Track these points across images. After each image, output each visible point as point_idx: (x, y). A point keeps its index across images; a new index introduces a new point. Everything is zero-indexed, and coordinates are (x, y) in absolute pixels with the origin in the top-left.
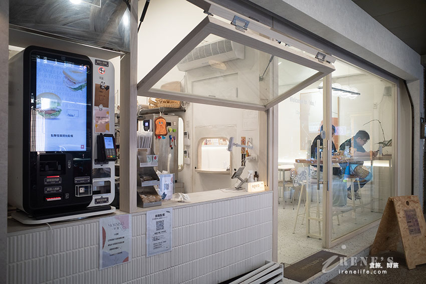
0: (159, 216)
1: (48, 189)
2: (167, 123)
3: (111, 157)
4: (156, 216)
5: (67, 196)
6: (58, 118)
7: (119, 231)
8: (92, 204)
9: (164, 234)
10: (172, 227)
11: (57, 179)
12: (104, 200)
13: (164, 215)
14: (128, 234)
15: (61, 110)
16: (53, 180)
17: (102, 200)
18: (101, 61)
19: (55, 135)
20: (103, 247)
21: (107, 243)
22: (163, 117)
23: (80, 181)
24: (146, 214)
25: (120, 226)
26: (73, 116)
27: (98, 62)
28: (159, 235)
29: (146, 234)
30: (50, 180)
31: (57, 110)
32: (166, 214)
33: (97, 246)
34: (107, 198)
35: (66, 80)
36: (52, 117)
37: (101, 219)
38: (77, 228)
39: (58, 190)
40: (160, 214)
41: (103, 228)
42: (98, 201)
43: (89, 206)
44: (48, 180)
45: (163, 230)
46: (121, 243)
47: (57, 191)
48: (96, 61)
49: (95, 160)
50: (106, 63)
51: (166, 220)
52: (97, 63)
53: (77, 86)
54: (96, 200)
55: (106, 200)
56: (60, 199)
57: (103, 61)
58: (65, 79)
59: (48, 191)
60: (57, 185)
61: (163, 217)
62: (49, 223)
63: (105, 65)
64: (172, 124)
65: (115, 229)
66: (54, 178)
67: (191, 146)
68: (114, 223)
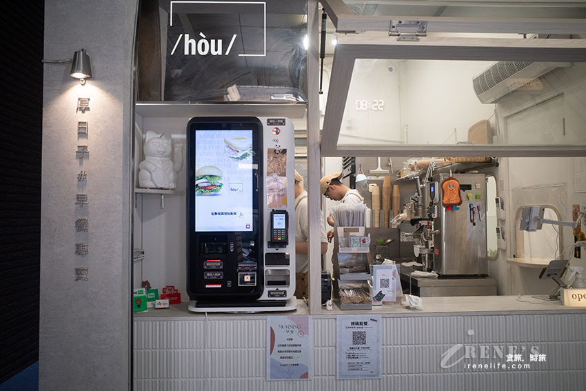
0: (357, 324)
1: (208, 275)
2: (461, 185)
3: (279, 239)
4: (353, 324)
5: (229, 284)
6: (219, 193)
7: (293, 336)
8: (264, 297)
9: (366, 351)
10: (381, 343)
11: (216, 263)
12: (280, 293)
13: (366, 323)
14: (308, 343)
15: (222, 185)
16: (213, 264)
17: (277, 293)
18: (275, 120)
19: (216, 214)
20: (271, 353)
21: (276, 348)
22: (454, 177)
23: (244, 267)
24: (336, 319)
25: (296, 330)
26: (235, 190)
27: (271, 121)
28: (356, 351)
29: (336, 347)
30: (210, 264)
31: (218, 185)
32: (370, 323)
33: (264, 349)
34: (285, 292)
35: (228, 149)
36: (212, 193)
37: (269, 317)
38: (239, 324)
39: (219, 277)
40: (359, 321)
41: (271, 328)
42: (272, 293)
43: (260, 299)
44: (208, 264)
45: (364, 346)
46: (296, 351)
47: (217, 277)
48: (268, 120)
49: (269, 243)
50: (282, 121)
51: (371, 332)
52: (270, 123)
53: (240, 155)
54: (269, 292)
55: (283, 293)
56: (220, 286)
57: (277, 120)
58: (226, 148)
59: (208, 277)
60: (217, 270)
61: (363, 326)
62: (208, 313)
63: (281, 124)
64: (473, 187)
65: (288, 332)
66: (215, 262)
67: (507, 221)
68: (288, 324)
